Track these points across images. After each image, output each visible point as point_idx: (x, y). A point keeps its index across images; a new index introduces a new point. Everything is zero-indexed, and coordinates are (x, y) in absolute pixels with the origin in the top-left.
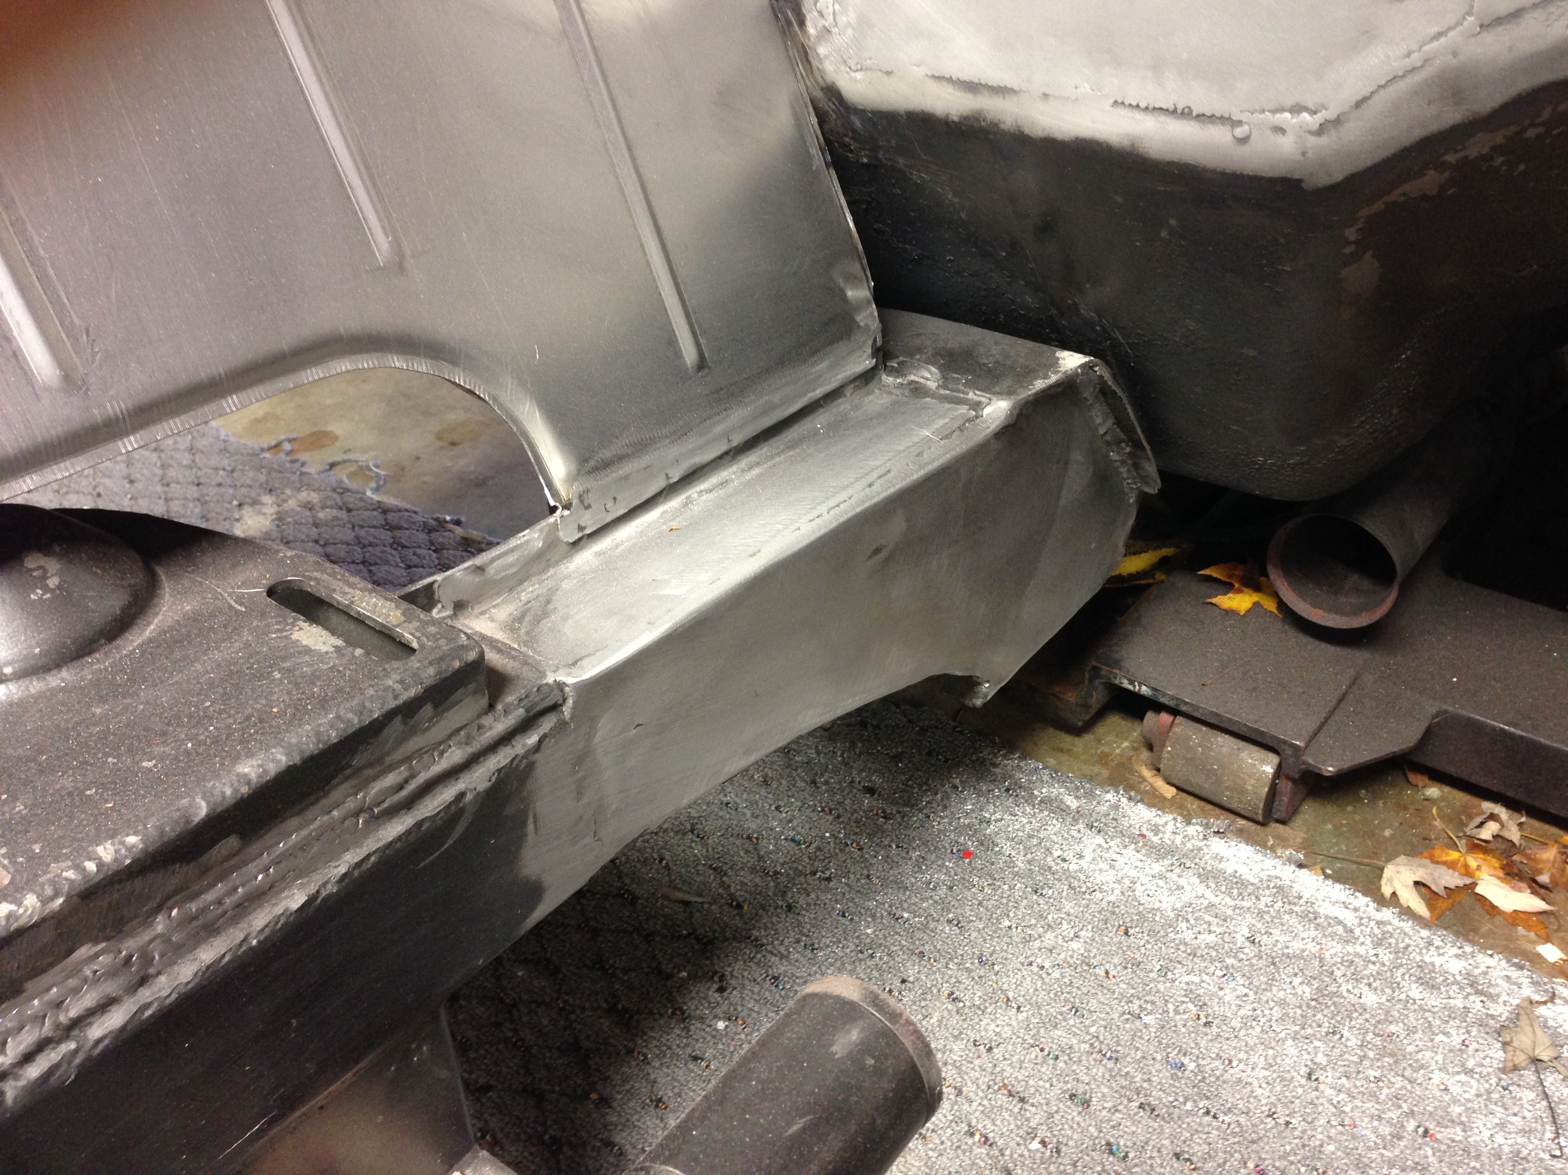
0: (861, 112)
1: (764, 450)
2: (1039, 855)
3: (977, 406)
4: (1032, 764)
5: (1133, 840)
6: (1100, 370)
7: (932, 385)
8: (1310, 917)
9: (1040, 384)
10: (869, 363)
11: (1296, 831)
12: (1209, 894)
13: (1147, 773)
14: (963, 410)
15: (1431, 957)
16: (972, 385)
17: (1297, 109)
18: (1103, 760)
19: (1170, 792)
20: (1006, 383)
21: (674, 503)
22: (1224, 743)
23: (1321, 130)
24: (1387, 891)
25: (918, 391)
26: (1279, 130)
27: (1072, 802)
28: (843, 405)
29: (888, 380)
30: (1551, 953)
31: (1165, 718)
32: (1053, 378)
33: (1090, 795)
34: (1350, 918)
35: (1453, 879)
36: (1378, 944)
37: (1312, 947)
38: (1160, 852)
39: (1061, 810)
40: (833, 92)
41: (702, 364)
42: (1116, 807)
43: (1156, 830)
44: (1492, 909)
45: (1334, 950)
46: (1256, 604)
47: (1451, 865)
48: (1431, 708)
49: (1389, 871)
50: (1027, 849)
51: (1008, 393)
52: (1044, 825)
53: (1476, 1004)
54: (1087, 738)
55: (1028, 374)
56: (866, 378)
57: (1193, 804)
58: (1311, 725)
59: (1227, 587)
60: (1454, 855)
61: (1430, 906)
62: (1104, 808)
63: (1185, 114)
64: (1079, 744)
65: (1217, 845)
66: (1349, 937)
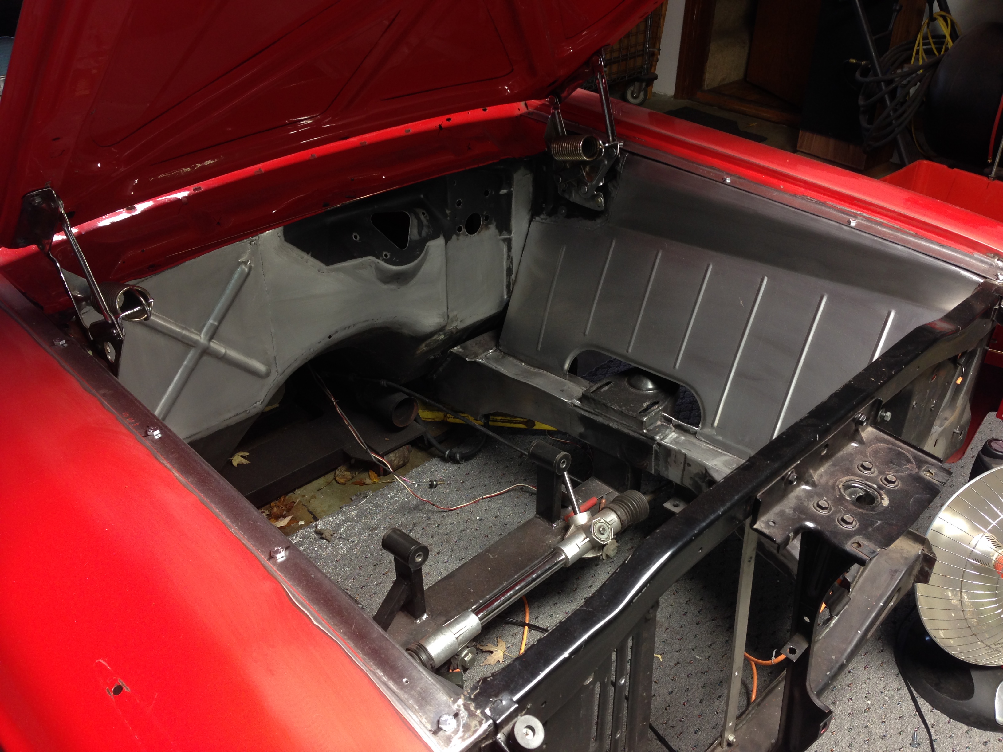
30: (303, 523)
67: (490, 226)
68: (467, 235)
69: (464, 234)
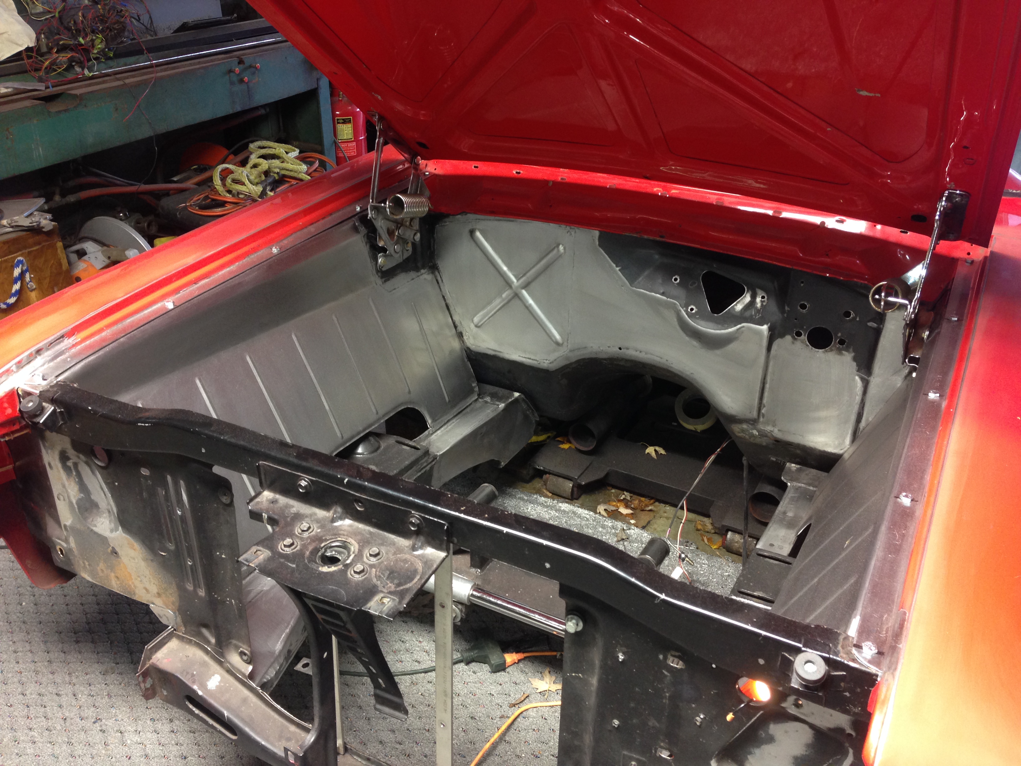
0: (474, 352)
1: (459, 416)
2: (518, 509)
3: (498, 405)
4: (516, 490)
5: (540, 505)
6: (523, 396)
7: (489, 401)
8: (579, 516)
9: (510, 400)
10: (477, 397)
11: (580, 501)
12: (557, 514)
13: (545, 491)
14: (495, 406)
15: (606, 523)
16: (497, 401)
17: (546, 360)
18: (534, 488)
19: (550, 495)
20: (504, 400)
21: (446, 426)
22: (561, 480)
23: (550, 363)
24: (598, 511)
25: (486, 402)
26: (544, 363)
27: (526, 498)
28: (472, 406)
29: (480, 400)
30: (633, 522)
31: (548, 475)
32: (513, 399)
33: (530, 496)
34: (588, 517)
35: (614, 508)
36: (593, 521)
37: (579, 522)
38: (547, 507)
39: (523, 499)
40: (468, 348)
41: (449, 401)
42: (536, 498)
43: (546, 502)
44: (621, 514)
45: (584, 523)
46: (570, 447)
47: (614, 506)
48: (608, 469)
49: (599, 507)
50: (515, 509)
51: (503, 402)
52: (519, 503)
53: (613, 531)
54: (530, 484)
55: (508, 398)
56: (476, 400)
57: (555, 497)
58: (579, 474)
59: (563, 443)
60: (615, 503)
61: (608, 514)
62: (533, 498)
63: (530, 359)
64: (528, 485)
65: (560, 504)
66: (588, 520)
67: (844, 352)
68: (807, 345)
69: (802, 342)
